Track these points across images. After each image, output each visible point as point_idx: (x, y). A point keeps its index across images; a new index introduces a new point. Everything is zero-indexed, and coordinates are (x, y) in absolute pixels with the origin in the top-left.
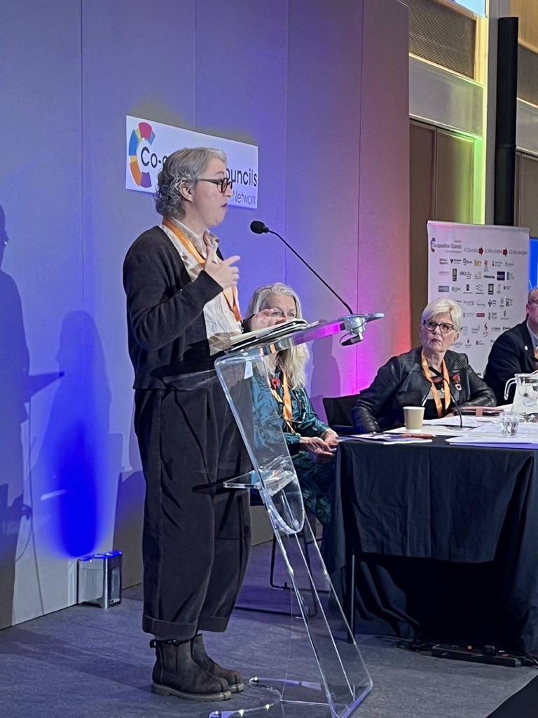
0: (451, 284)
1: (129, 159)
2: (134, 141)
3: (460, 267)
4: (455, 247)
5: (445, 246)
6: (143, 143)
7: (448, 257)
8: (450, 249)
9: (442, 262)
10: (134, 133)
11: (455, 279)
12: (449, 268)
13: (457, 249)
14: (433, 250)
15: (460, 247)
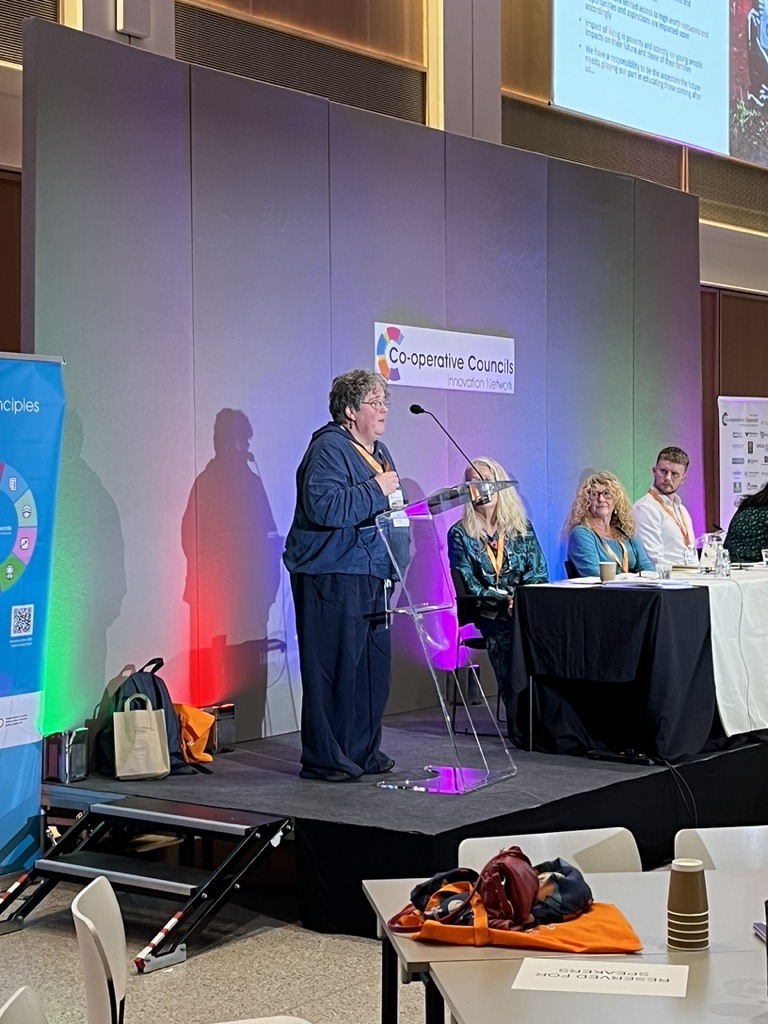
0: (747, 456)
1: (377, 359)
2: (383, 342)
3: (756, 441)
4: (750, 421)
5: (739, 420)
6: (391, 344)
7: (743, 430)
8: (745, 423)
9: (736, 435)
10: (382, 337)
11: (750, 451)
12: (744, 441)
13: (753, 423)
14: (725, 425)
15: (756, 420)
